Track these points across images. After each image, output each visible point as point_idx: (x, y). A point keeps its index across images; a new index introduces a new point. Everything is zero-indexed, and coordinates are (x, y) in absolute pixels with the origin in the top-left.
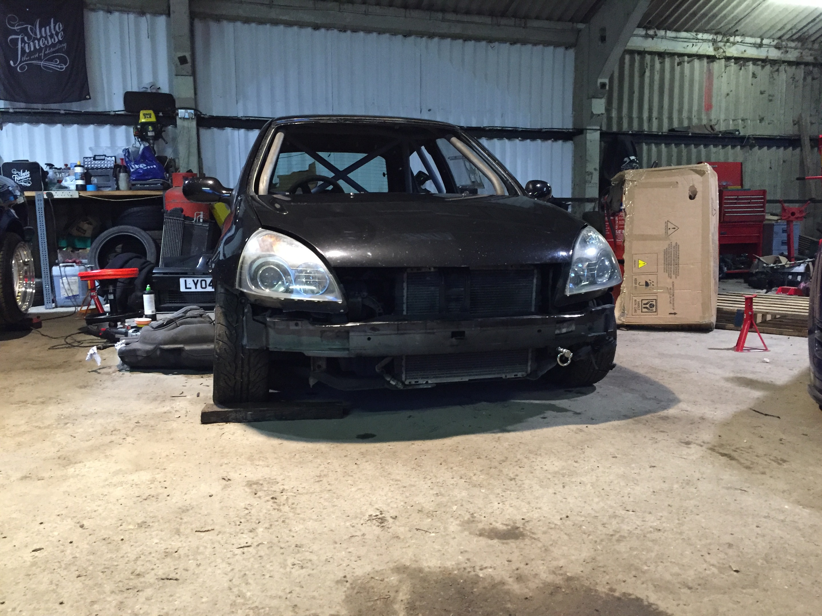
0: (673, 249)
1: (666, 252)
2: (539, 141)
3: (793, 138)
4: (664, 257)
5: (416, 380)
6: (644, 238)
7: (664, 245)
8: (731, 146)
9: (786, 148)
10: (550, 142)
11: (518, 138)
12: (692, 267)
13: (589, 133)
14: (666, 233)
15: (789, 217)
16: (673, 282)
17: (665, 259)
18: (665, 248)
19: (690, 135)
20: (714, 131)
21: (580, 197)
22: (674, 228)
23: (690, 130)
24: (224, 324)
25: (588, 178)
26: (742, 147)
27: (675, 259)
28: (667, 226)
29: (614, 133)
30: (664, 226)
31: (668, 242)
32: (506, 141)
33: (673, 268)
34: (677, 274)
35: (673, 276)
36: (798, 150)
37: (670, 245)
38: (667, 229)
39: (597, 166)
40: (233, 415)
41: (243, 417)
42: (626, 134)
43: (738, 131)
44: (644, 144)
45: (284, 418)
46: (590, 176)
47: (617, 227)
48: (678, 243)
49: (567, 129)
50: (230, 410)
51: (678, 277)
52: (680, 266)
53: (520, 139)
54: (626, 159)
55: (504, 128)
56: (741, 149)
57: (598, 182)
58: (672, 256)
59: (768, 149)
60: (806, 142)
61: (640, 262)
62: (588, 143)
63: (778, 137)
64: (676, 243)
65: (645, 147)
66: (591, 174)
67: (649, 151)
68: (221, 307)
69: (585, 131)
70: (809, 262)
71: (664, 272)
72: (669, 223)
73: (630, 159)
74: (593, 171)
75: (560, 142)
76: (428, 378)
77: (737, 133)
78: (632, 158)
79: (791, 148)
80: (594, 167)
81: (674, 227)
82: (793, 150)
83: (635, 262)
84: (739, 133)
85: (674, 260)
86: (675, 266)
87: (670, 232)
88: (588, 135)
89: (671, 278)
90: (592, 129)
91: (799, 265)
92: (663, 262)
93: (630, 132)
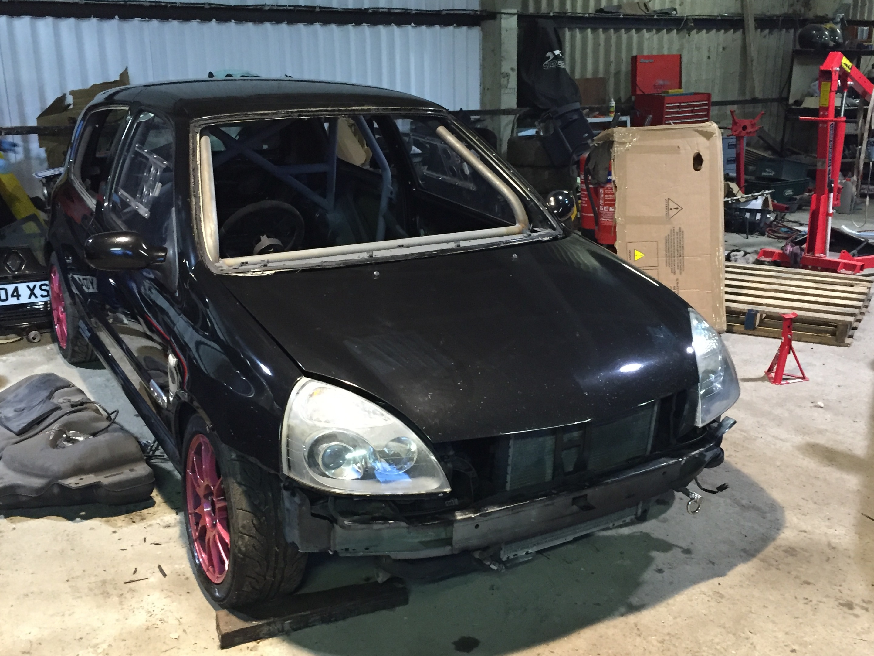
0: (676, 236)
1: (668, 240)
2: (437, 27)
3: (735, 18)
4: (666, 246)
5: (515, 553)
6: (639, 221)
7: (665, 230)
8: (667, 30)
9: (726, 31)
10: (451, 28)
11: (410, 24)
12: (699, 259)
13: (505, 19)
14: (667, 214)
15: (741, 132)
16: (677, 279)
17: (667, 250)
18: (666, 235)
19: (621, 16)
20: (648, 11)
21: (493, 108)
22: (677, 208)
23: (621, 11)
24: (248, 509)
25: (503, 81)
26: (679, 31)
27: (679, 249)
28: (667, 206)
29: (530, 16)
30: (664, 205)
31: (669, 227)
32: (394, 27)
33: (676, 260)
34: (681, 268)
35: (677, 271)
36: (739, 33)
37: (672, 231)
38: (668, 208)
39: (515, 65)
40: (265, 629)
41: (278, 629)
42: (546, 17)
43: (675, 10)
44: (567, 29)
45: (333, 619)
46: (506, 78)
47: (601, 202)
48: (683, 228)
49: (473, 10)
50: (260, 623)
51: (683, 273)
52: (685, 258)
53: (413, 24)
54: (549, 54)
55: (392, 11)
56: (677, 33)
57: (515, 87)
58: (676, 245)
59: (707, 33)
60: (751, 24)
61: (637, 252)
62: (503, 33)
63: (720, 18)
64: (680, 228)
65: (568, 34)
66: (507, 75)
67: (573, 37)
68: (240, 484)
69: (498, 16)
70: (767, 194)
71: (666, 265)
72: (670, 201)
73: (554, 54)
74: (511, 72)
75: (464, 28)
76: (528, 548)
77: (674, 12)
78: (557, 52)
79: (732, 31)
80: (510, 67)
81: (676, 206)
82: (734, 32)
83: (630, 252)
84: (676, 13)
85: (678, 251)
86: (679, 258)
87: (672, 212)
88: (503, 21)
89: (675, 273)
90: (507, 14)
91: (756, 198)
92: (664, 252)
93: (551, 15)
